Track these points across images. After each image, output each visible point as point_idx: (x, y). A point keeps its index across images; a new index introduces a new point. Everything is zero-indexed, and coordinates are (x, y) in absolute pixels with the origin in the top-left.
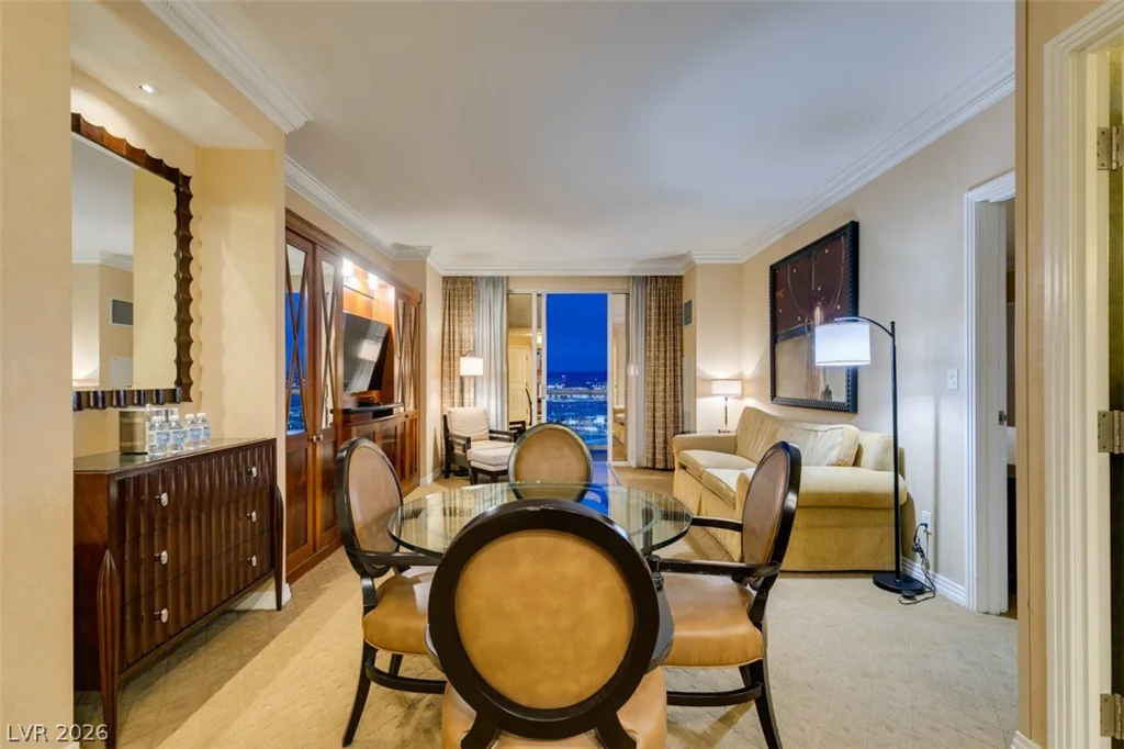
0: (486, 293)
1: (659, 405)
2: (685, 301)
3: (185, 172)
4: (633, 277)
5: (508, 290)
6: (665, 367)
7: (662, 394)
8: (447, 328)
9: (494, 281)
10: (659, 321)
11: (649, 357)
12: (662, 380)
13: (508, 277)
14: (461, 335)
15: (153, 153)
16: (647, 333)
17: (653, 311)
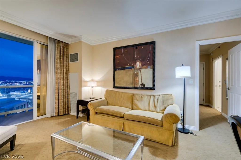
1: (61, 91)
6: (63, 76)
7: (62, 86)
11: (57, 72)
12: (62, 81)
16: (56, 62)
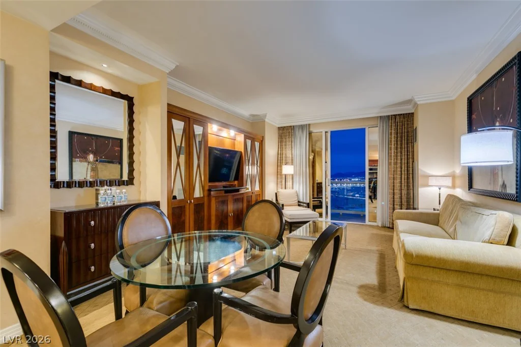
0: (298, 133)
1: (397, 191)
2: (414, 128)
3: (131, 95)
4: (380, 117)
5: (309, 131)
6: (401, 168)
7: (399, 185)
8: (280, 152)
9: (302, 127)
10: (397, 141)
11: (391, 163)
13: (309, 125)
14: (286, 155)
15: (115, 90)
16: (390, 149)
17: (393, 136)
